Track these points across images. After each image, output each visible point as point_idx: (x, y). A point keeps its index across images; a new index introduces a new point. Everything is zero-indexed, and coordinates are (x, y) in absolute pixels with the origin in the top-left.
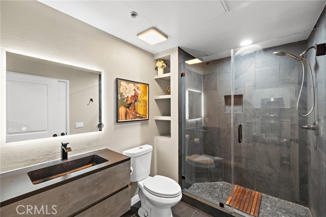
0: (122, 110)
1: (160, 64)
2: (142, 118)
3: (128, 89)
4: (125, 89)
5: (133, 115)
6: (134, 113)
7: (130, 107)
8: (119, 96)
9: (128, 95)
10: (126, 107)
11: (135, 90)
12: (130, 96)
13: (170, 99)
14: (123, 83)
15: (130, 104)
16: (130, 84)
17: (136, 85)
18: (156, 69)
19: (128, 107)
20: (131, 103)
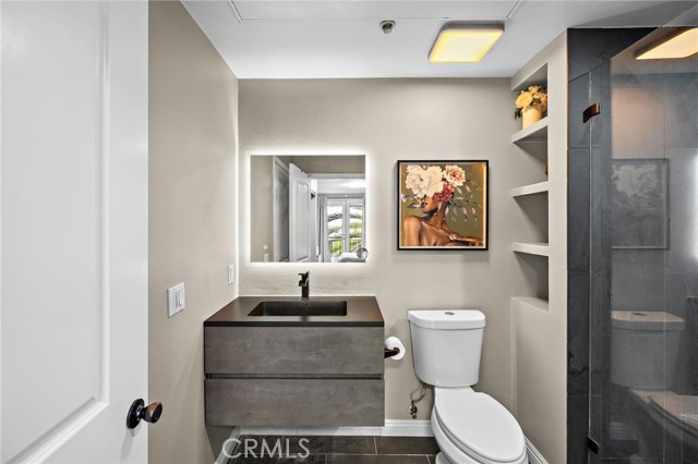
0: (411, 226)
1: (524, 99)
2: (467, 243)
3: (426, 181)
4: (418, 181)
5: (438, 235)
6: (441, 231)
7: (432, 219)
8: (401, 196)
9: (424, 192)
10: (420, 219)
11: (444, 180)
12: (430, 195)
13: (546, 193)
14: (413, 170)
15: (431, 213)
16: (430, 169)
17: (448, 167)
18: (519, 114)
19: (426, 219)
20: (436, 210)
